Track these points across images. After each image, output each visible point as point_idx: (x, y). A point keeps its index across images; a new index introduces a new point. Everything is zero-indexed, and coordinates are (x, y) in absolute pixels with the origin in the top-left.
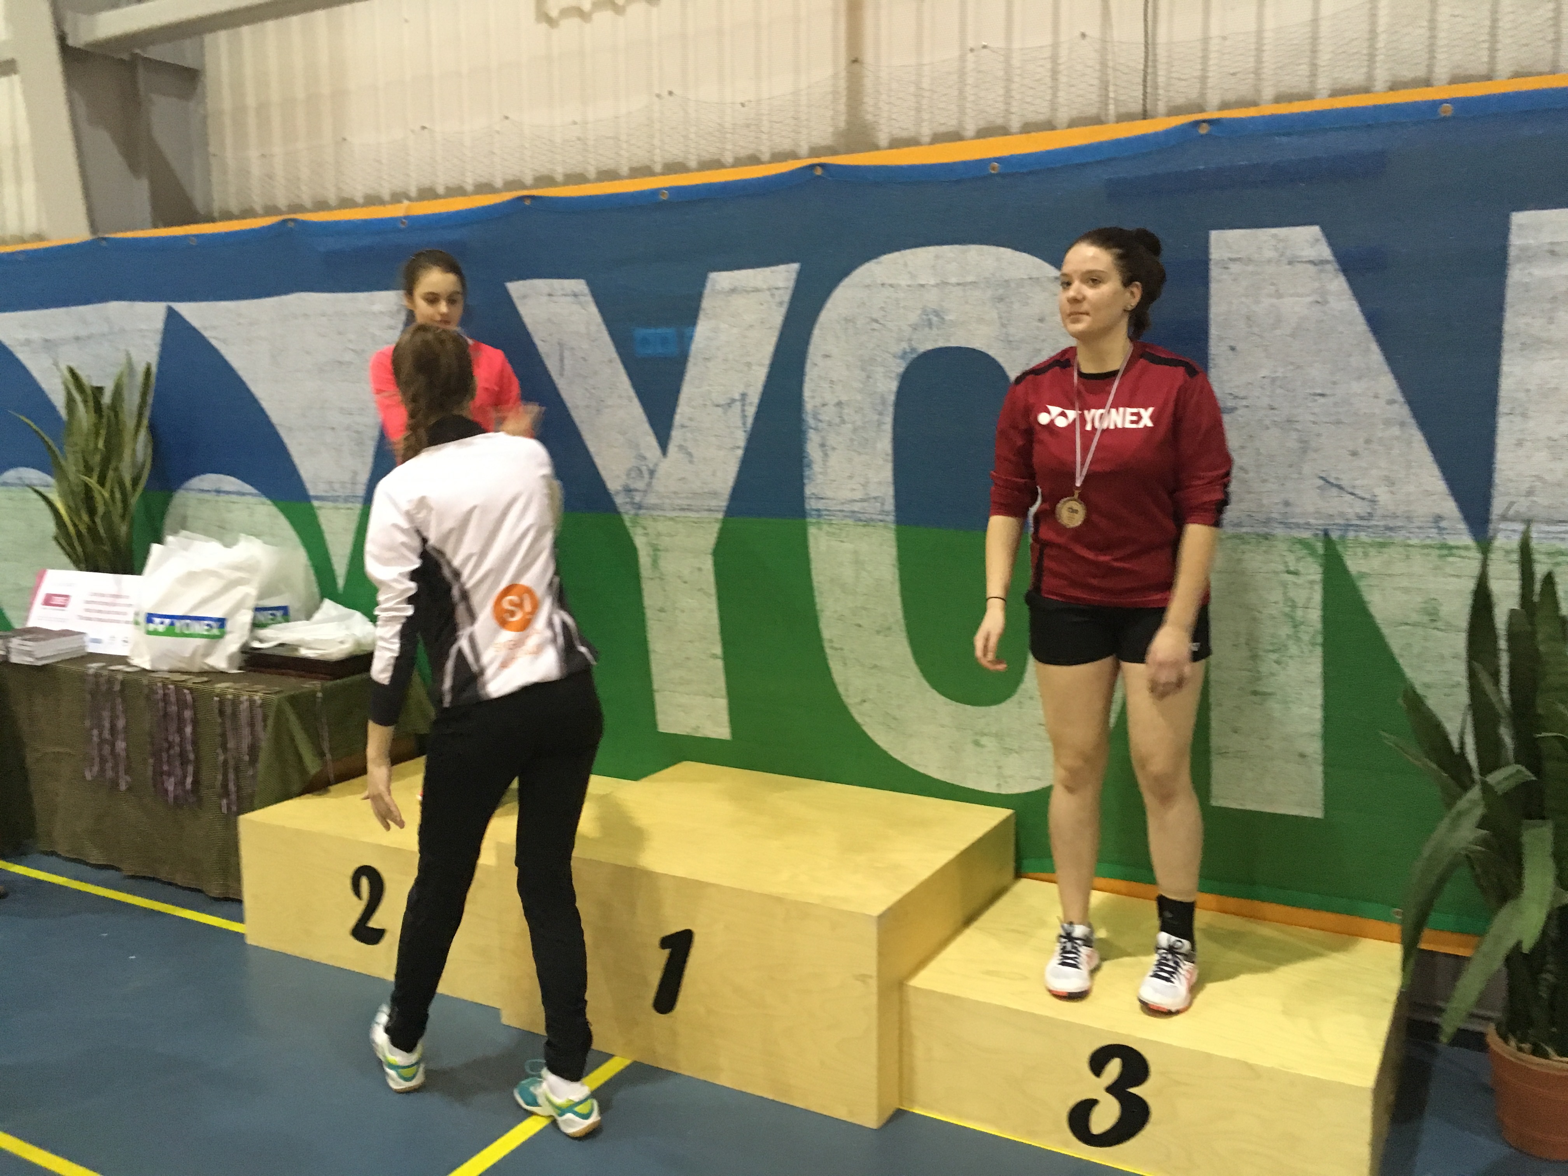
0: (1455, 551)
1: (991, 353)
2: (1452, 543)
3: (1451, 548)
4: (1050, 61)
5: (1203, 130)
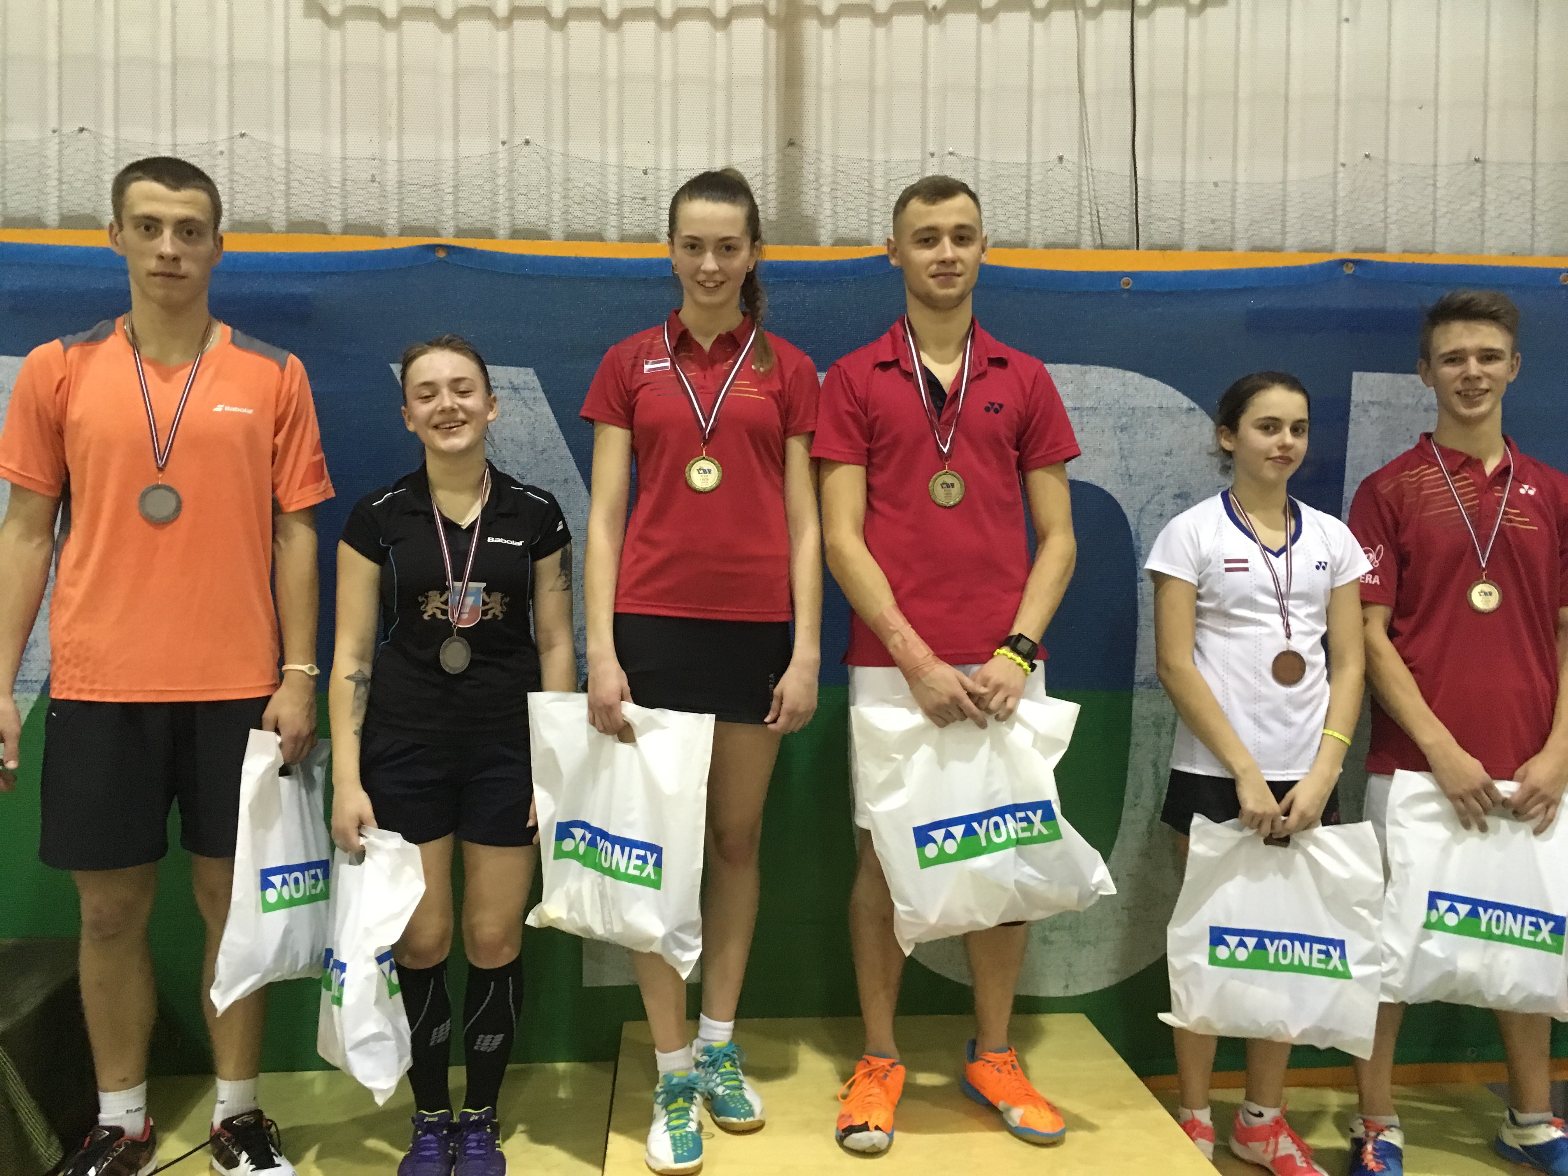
4: (1024, 180)
5: (1349, 270)
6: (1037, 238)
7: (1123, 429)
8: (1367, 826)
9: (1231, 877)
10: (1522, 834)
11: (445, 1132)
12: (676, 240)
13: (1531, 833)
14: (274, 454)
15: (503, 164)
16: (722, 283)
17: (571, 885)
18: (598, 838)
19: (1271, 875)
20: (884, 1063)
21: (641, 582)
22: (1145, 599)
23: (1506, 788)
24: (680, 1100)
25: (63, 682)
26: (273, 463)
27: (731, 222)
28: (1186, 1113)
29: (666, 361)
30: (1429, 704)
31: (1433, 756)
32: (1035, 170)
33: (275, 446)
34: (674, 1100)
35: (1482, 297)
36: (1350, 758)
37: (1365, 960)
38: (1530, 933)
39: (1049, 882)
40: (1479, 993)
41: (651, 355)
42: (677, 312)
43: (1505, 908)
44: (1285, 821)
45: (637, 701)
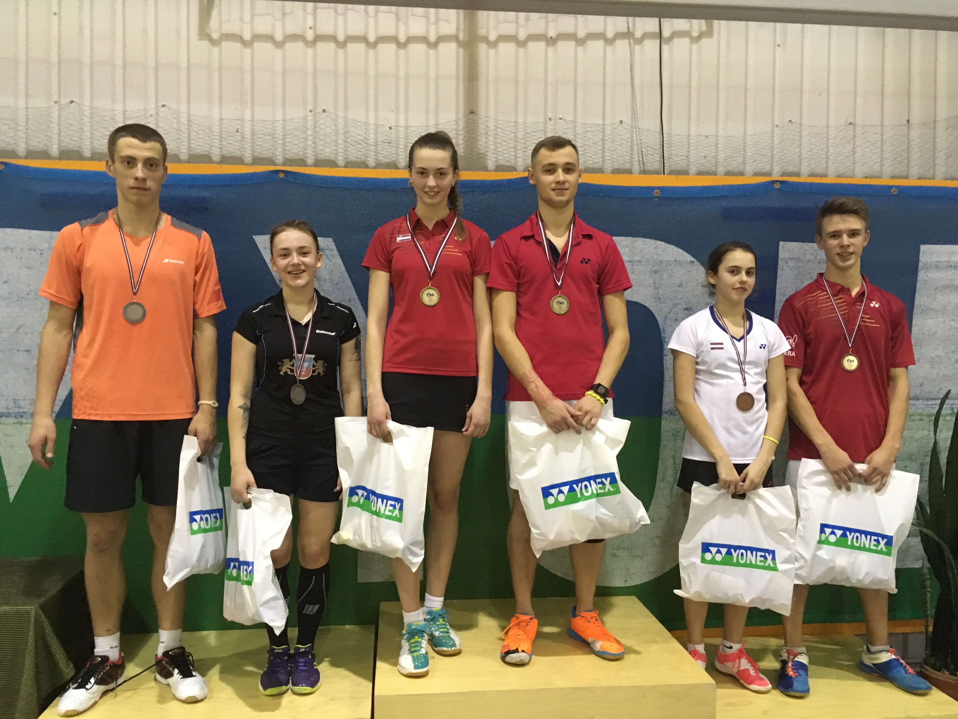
1: (647, 305)
4: (601, 134)
5: (777, 186)
6: (608, 166)
7: (655, 272)
8: (787, 488)
9: (714, 516)
10: (869, 492)
11: (286, 658)
12: (413, 170)
13: (874, 491)
14: (195, 286)
15: (310, 123)
16: (438, 192)
17: (356, 521)
18: (371, 495)
19: (735, 515)
20: (526, 618)
21: (395, 355)
22: (668, 365)
23: (861, 468)
24: (416, 637)
25: (80, 410)
26: (194, 290)
27: (442, 160)
28: (691, 647)
29: (409, 236)
30: (821, 422)
31: (823, 450)
32: (608, 128)
33: (195, 282)
34: (413, 637)
35: (849, 201)
36: (778, 452)
37: (786, 561)
38: (874, 545)
39: (615, 517)
40: (848, 578)
41: (400, 233)
42: (414, 209)
43: (861, 532)
44: (742, 485)
45: (394, 420)
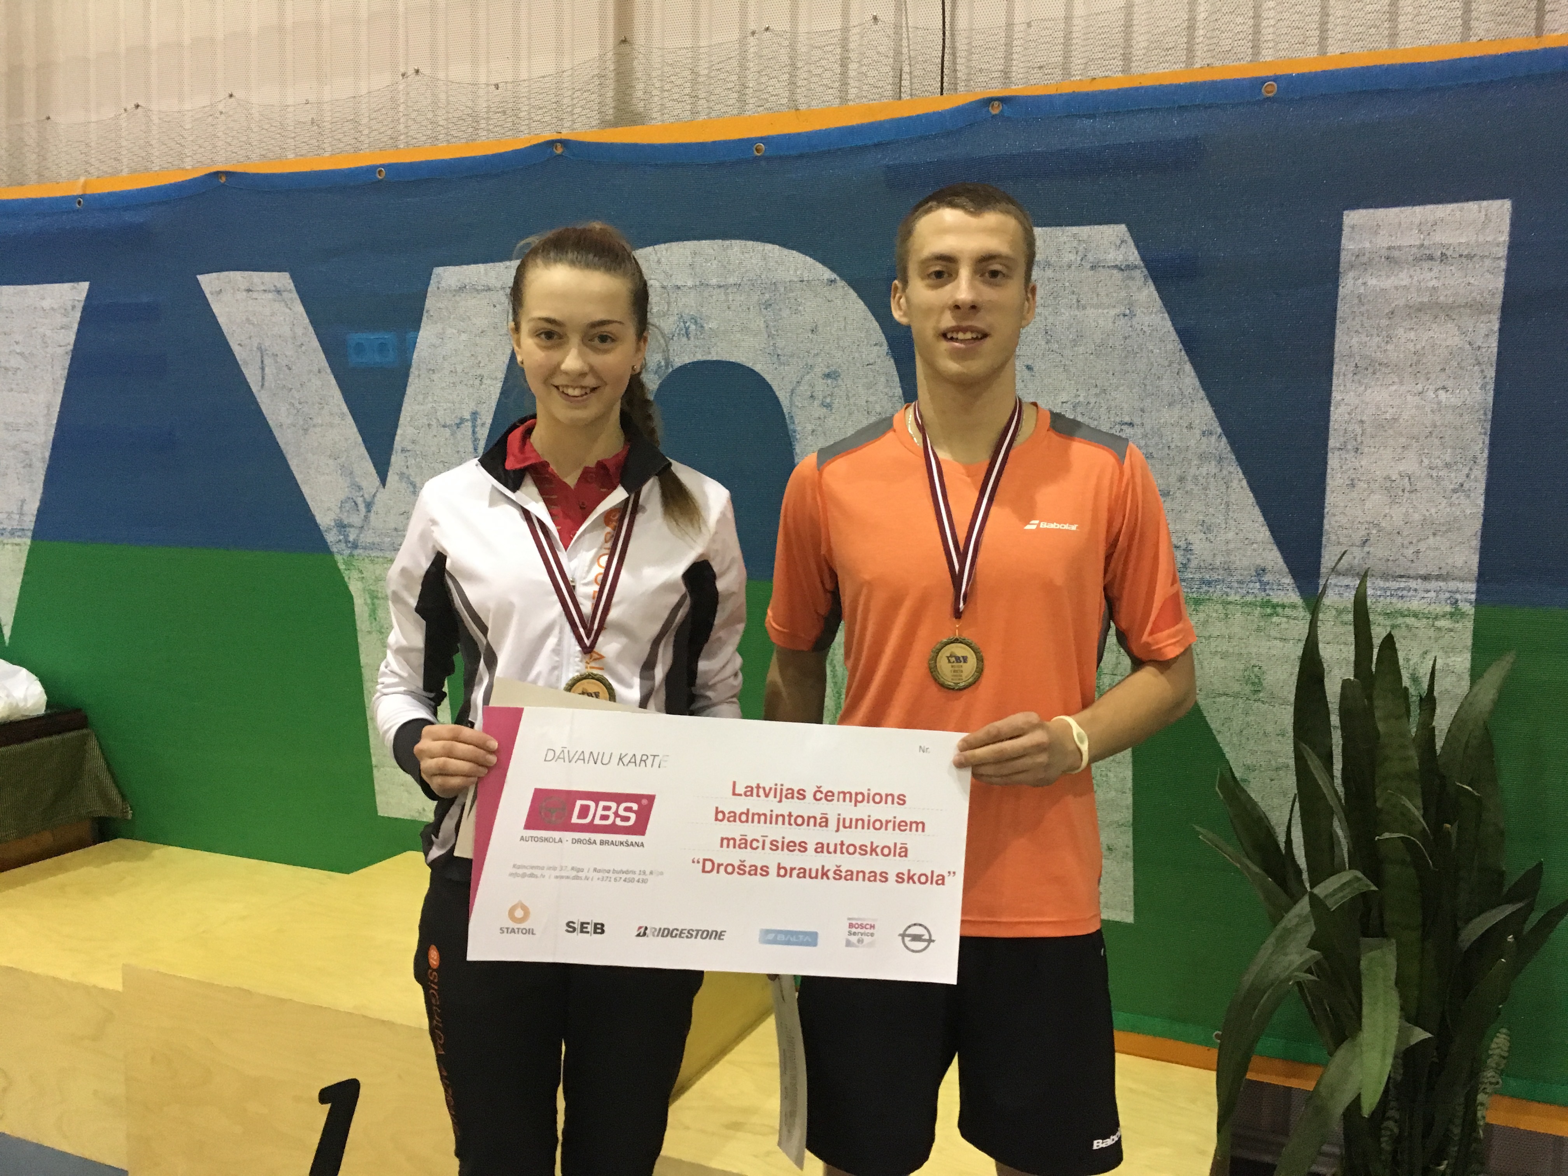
0: (1279, 610)
1: (757, 368)
2: (1275, 601)
3: (1274, 606)
4: (838, 49)
5: (994, 109)
7: (768, 305)
32: (852, 35)
